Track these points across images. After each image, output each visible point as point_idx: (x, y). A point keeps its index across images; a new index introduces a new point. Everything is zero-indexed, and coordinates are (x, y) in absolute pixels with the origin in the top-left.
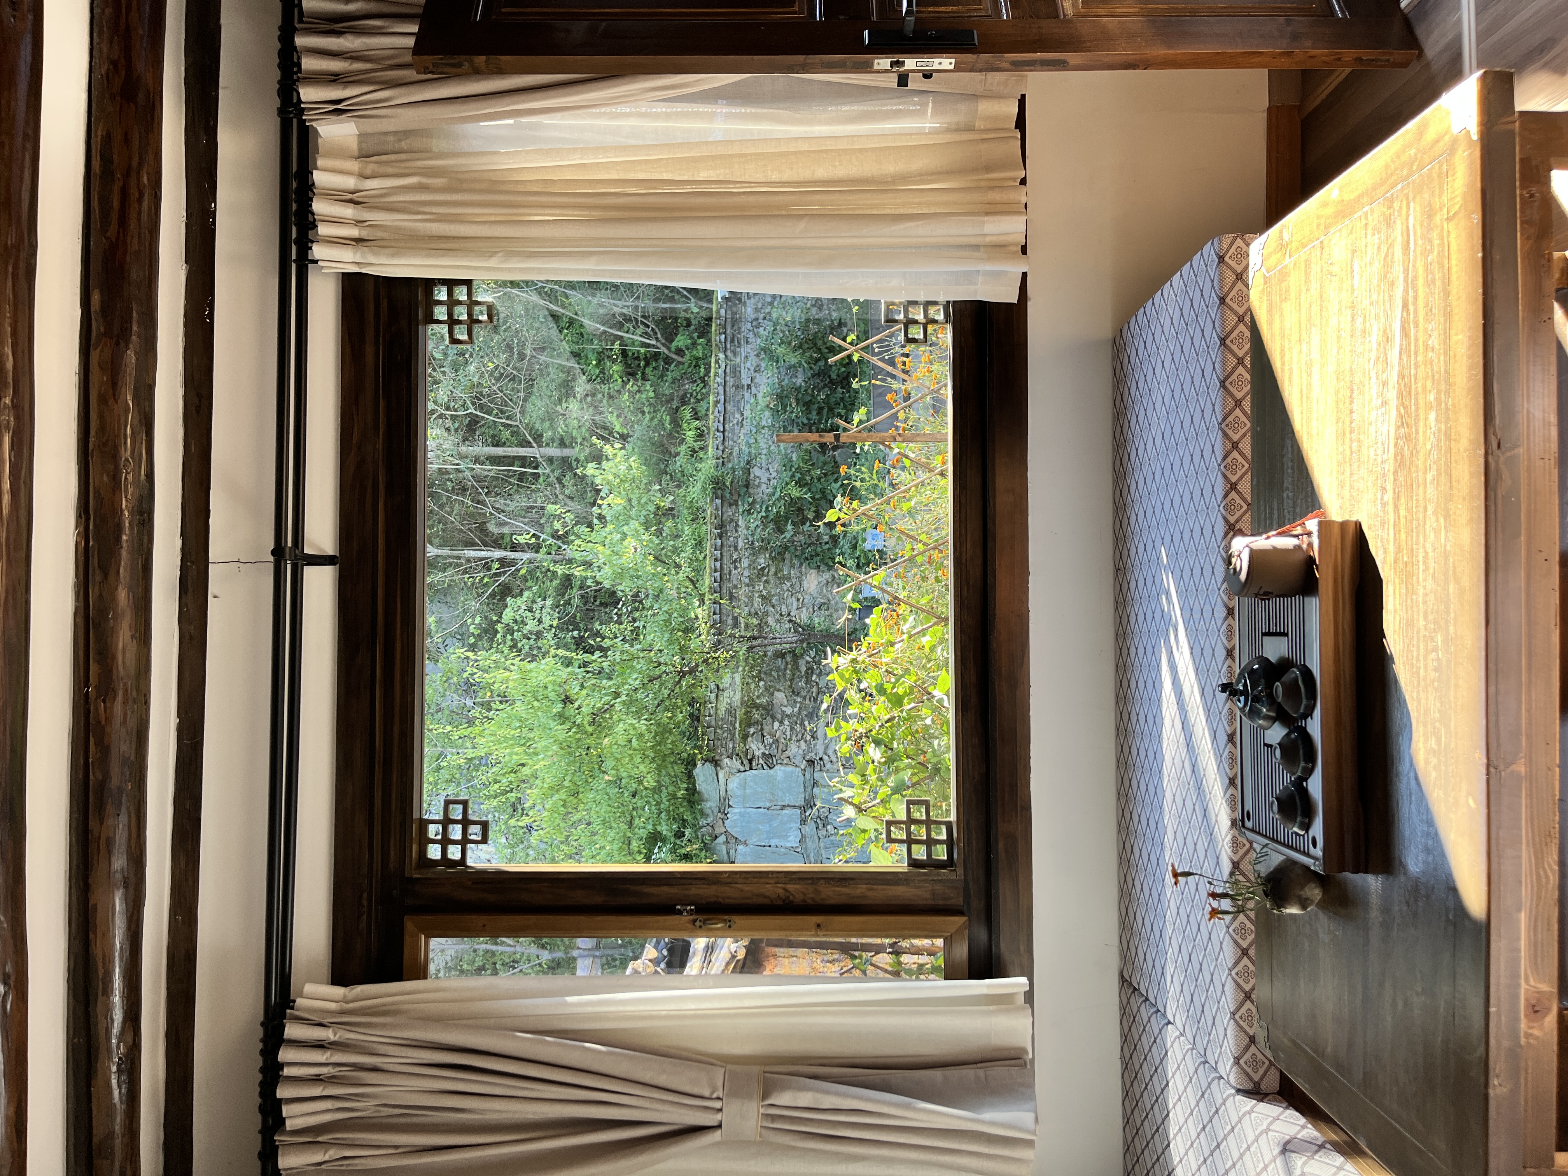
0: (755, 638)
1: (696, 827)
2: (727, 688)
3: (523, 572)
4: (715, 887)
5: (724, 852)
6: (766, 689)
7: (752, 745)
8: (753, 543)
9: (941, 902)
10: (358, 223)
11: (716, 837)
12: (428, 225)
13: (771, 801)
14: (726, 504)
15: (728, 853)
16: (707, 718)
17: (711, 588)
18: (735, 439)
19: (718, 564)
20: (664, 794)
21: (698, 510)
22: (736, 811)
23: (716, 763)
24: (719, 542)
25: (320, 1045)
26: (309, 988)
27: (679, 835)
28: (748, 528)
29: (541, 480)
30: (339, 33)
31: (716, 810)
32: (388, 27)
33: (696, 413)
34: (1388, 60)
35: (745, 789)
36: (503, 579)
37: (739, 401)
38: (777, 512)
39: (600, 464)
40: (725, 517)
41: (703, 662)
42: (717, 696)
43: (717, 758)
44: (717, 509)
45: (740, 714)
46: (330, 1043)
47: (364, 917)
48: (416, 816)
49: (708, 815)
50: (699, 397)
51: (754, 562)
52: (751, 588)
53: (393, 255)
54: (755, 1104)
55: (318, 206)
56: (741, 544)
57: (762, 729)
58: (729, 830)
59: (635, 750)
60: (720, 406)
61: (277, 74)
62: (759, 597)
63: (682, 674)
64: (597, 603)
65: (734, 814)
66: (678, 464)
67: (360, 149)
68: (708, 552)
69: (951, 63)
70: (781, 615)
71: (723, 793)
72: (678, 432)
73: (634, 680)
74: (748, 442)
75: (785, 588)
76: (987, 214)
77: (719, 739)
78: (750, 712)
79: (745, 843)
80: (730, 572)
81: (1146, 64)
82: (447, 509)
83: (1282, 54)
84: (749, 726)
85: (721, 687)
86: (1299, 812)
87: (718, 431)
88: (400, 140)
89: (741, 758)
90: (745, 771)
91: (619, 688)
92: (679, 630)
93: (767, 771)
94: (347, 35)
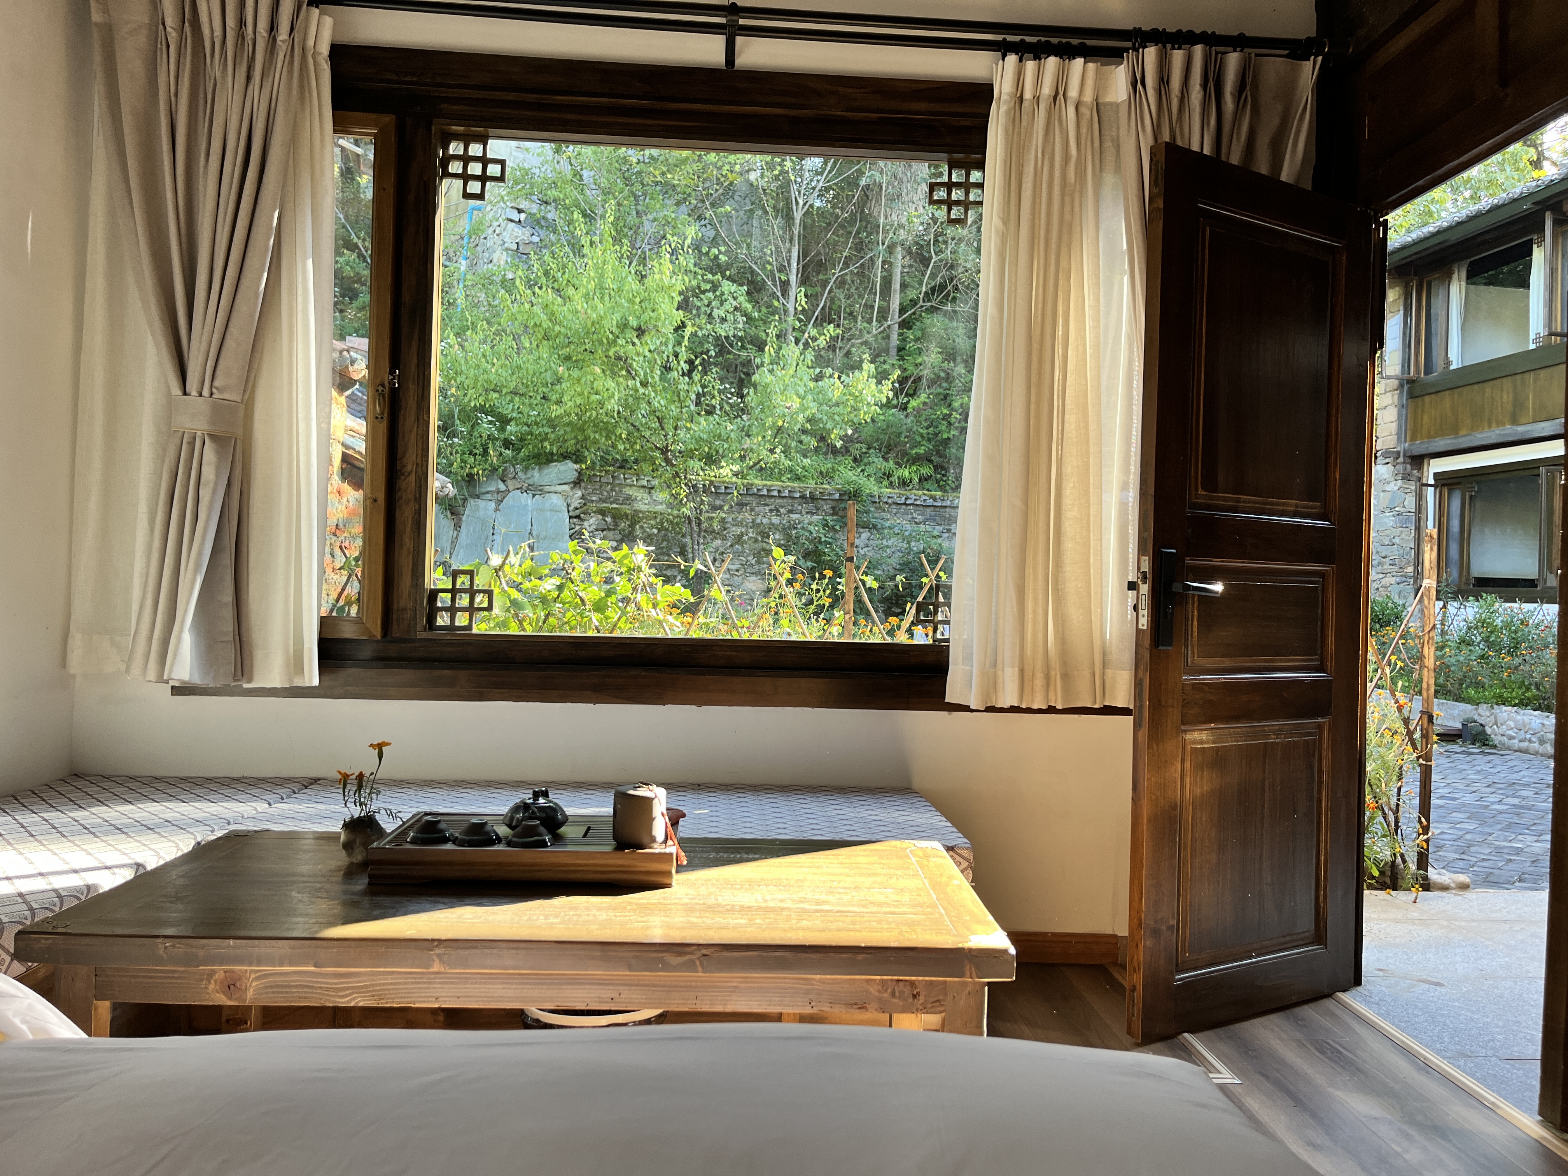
0: (699, 524)
1: (514, 461)
2: (651, 497)
3: (776, 303)
4: (415, 406)
5: (489, 489)
6: (649, 536)
7: (594, 519)
8: (795, 528)
9: (395, 617)
10: (1037, 99)
11: (504, 481)
12: (1032, 163)
13: (538, 536)
14: (833, 504)
15: (488, 493)
16: (622, 476)
17: (752, 485)
18: (898, 515)
19: (775, 493)
20: (547, 430)
21: (831, 477)
22: (529, 502)
23: (577, 483)
24: (797, 495)
25: (273, 27)
26: (328, 21)
27: (507, 444)
28: (810, 524)
29: (866, 325)
30: (1205, 85)
31: (530, 482)
32: (1208, 129)
33: (926, 480)
34: (1133, 1015)
35: (551, 510)
36: (769, 283)
37: (935, 520)
38: (824, 553)
39: (873, 377)
40: (823, 502)
41: (676, 472)
42: (643, 487)
43: (583, 484)
44: (830, 494)
45: (626, 508)
46: (274, 37)
47: (395, 77)
48: (492, 131)
49: (526, 473)
50: (942, 483)
51: (776, 529)
52: (750, 524)
53: (1006, 130)
54: (205, 427)
55: (1052, 62)
56: (794, 516)
57: (610, 530)
58: (511, 494)
59: (588, 398)
60: (930, 502)
61: (1172, 29)
62: (741, 532)
63: (665, 451)
64: (743, 376)
65: (527, 499)
66: (876, 460)
67: (1106, 104)
68: (788, 484)
69: (1143, 625)
70: (723, 553)
71: (547, 488)
72: (908, 461)
73: (659, 402)
74: (895, 526)
75: (750, 558)
76: (1022, 671)
77: (601, 486)
78: (627, 519)
79: (497, 510)
80: (767, 505)
81: (1135, 800)
82: (841, 232)
83: (1140, 919)
84: (614, 517)
85: (653, 491)
86: (425, 836)
87: (906, 499)
88: (1113, 141)
89: (581, 507)
90: (569, 511)
91: (652, 386)
92: (710, 448)
93: (567, 533)
94: (1202, 93)
